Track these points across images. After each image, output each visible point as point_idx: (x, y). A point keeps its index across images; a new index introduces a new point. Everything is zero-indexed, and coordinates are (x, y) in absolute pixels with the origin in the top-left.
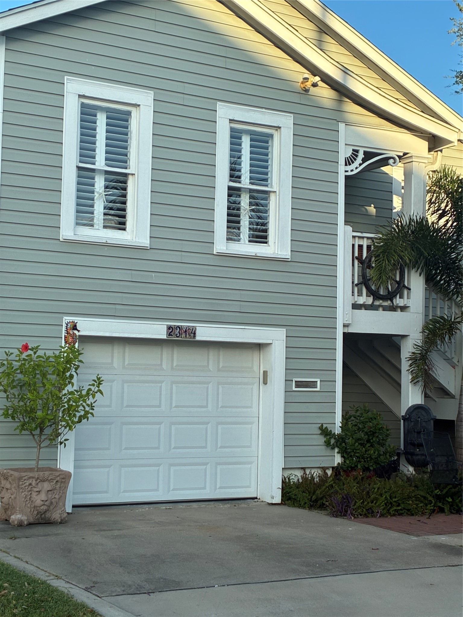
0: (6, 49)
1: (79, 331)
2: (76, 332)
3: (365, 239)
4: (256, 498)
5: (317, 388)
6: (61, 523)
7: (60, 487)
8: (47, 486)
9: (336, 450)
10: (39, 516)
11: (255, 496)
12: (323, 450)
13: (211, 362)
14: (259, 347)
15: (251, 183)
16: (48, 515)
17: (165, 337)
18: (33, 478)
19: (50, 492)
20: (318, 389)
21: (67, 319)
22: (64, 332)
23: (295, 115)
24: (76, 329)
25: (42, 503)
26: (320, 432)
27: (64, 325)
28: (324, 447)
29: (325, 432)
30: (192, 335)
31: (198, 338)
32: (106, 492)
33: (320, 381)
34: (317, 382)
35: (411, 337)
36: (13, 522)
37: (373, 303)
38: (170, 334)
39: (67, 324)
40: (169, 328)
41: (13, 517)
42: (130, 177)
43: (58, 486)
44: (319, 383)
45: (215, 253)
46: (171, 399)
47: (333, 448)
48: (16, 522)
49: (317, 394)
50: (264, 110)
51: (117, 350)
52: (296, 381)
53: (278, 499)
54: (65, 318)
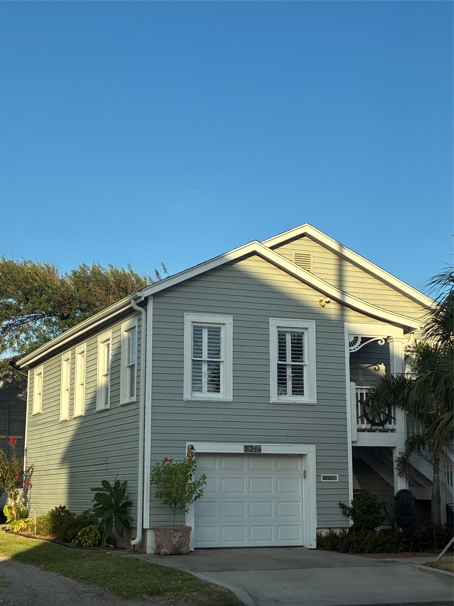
0: (153, 302)
1: (195, 450)
2: (193, 450)
3: (365, 390)
4: (303, 546)
5: (336, 480)
6: (187, 554)
7: (186, 535)
8: (179, 534)
9: (350, 517)
10: (175, 550)
11: (302, 545)
12: (342, 517)
13: (272, 466)
14: (302, 456)
15: (292, 361)
16: (180, 550)
17: (243, 452)
18: (171, 529)
19: (180, 537)
20: (337, 480)
21: (188, 444)
22: (187, 451)
23: (317, 320)
24: (193, 449)
25: (177, 543)
26: (339, 506)
27: (187, 447)
28: (342, 515)
29: (343, 506)
30: (259, 450)
31: (262, 452)
32: (213, 541)
33: (339, 476)
34: (336, 476)
35: (398, 448)
36: (162, 553)
37: (371, 428)
38: (246, 450)
39: (188, 447)
40: (245, 446)
41: (162, 550)
42: (221, 363)
43: (185, 534)
44: (338, 477)
45: (271, 403)
46: (249, 488)
47: (348, 516)
48: (163, 553)
49: (337, 483)
50: (297, 319)
51: (217, 460)
52: (323, 476)
53: (314, 546)
54: (187, 443)
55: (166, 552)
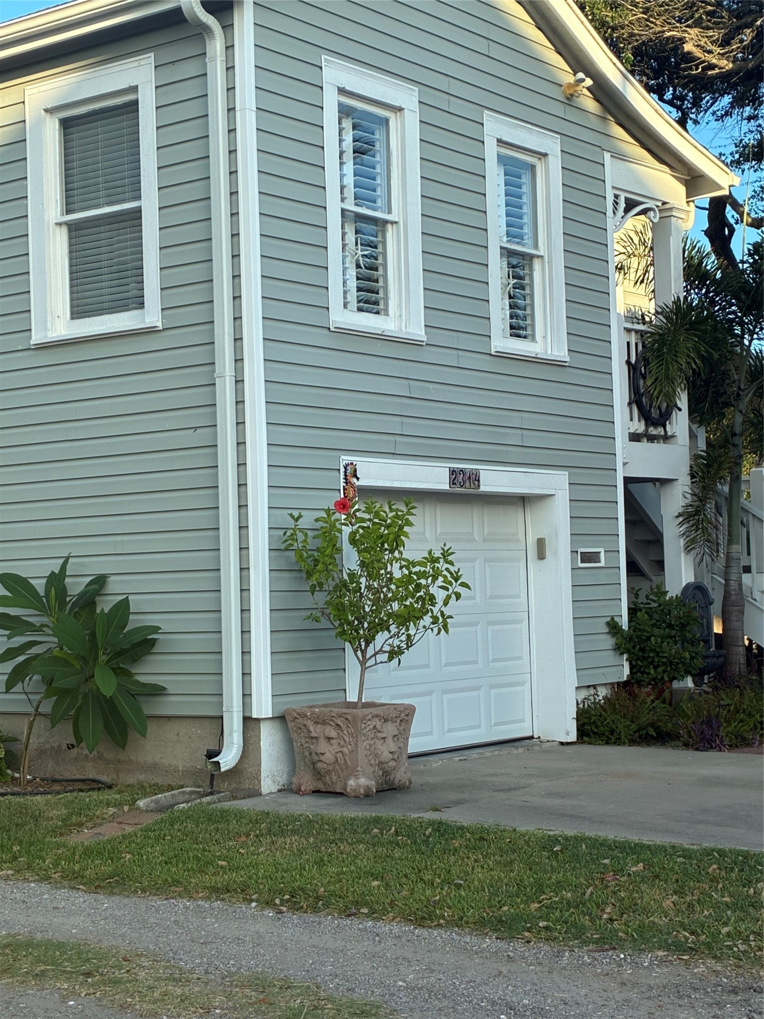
1: (358, 479)
2: (355, 480)
3: (633, 333)
4: (532, 738)
5: (599, 562)
9: (625, 656)
10: (384, 778)
11: (530, 734)
12: (610, 657)
13: (476, 527)
14: (523, 501)
16: (392, 776)
17: (446, 487)
18: (377, 716)
19: (395, 739)
20: (602, 564)
21: (346, 459)
22: (342, 480)
23: (564, 137)
24: (356, 476)
25: (390, 756)
26: (606, 630)
27: (342, 470)
28: (612, 653)
29: (613, 627)
30: (476, 483)
31: (484, 488)
33: (605, 551)
34: (599, 553)
35: (680, 482)
37: (647, 430)
38: (453, 483)
39: (345, 468)
40: (453, 472)
41: (352, 783)
42: (390, 230)
43: (403, 728)
44: (602, 555)
45: (493, 353)
47: (622, 654)
49: (601, 571)
50: (529, 126)
52: (581, 553)
53: (573, 737)
54: (343, 457)
55: (368, 786)
